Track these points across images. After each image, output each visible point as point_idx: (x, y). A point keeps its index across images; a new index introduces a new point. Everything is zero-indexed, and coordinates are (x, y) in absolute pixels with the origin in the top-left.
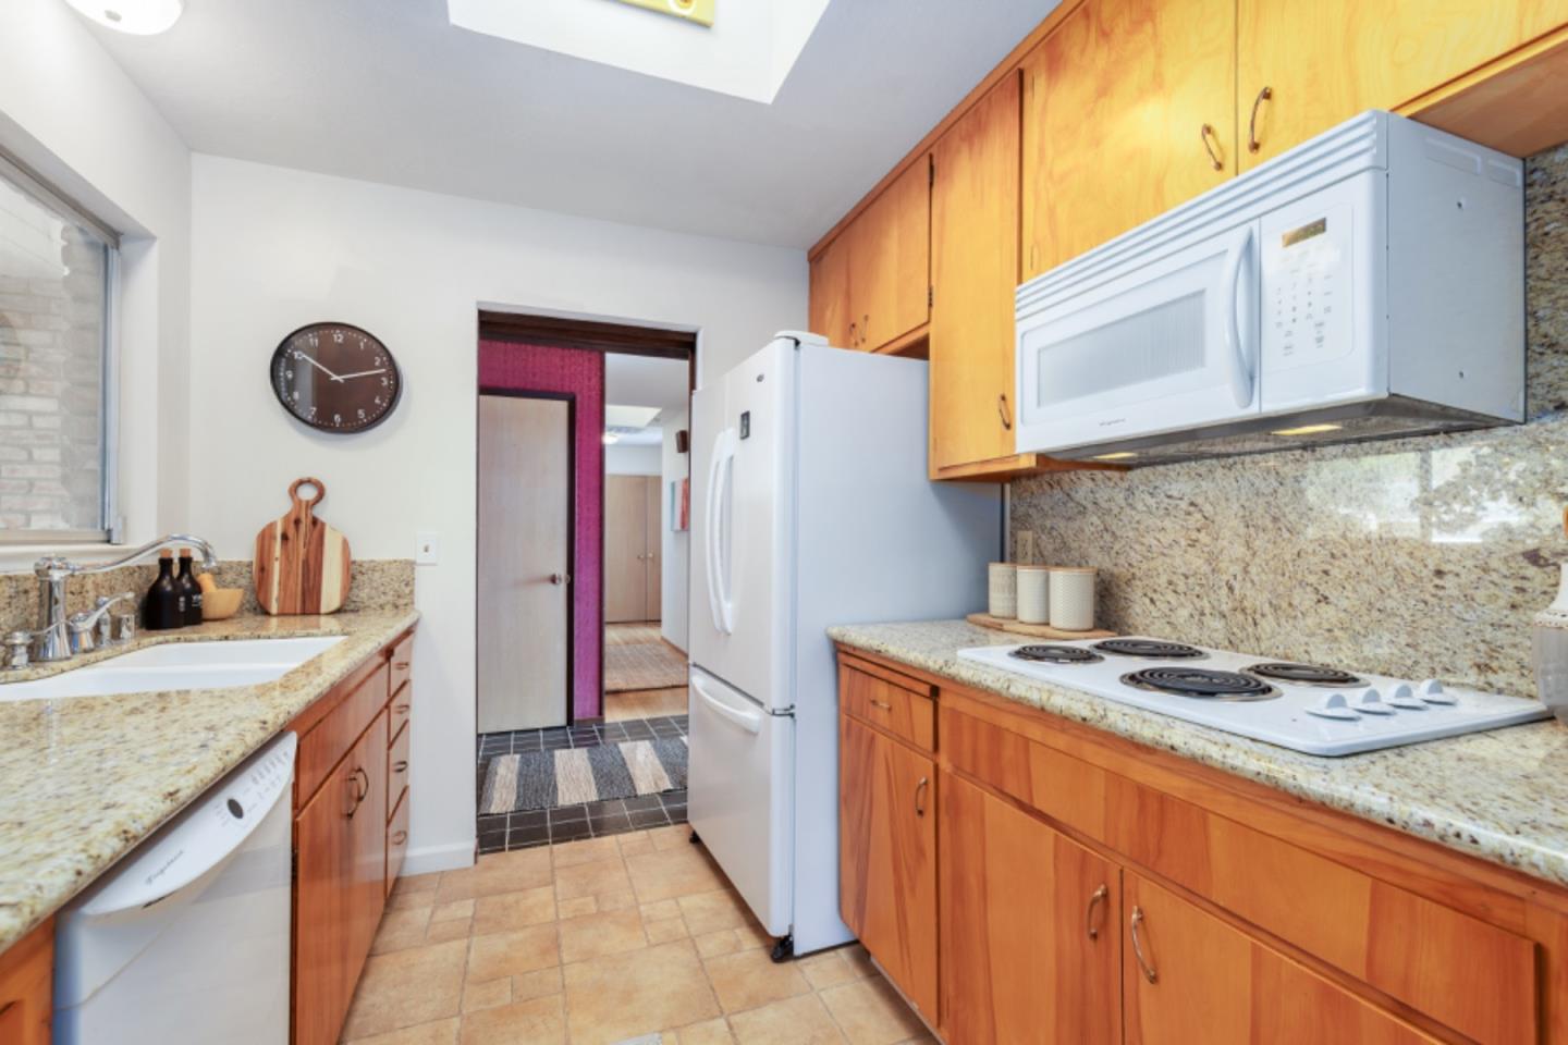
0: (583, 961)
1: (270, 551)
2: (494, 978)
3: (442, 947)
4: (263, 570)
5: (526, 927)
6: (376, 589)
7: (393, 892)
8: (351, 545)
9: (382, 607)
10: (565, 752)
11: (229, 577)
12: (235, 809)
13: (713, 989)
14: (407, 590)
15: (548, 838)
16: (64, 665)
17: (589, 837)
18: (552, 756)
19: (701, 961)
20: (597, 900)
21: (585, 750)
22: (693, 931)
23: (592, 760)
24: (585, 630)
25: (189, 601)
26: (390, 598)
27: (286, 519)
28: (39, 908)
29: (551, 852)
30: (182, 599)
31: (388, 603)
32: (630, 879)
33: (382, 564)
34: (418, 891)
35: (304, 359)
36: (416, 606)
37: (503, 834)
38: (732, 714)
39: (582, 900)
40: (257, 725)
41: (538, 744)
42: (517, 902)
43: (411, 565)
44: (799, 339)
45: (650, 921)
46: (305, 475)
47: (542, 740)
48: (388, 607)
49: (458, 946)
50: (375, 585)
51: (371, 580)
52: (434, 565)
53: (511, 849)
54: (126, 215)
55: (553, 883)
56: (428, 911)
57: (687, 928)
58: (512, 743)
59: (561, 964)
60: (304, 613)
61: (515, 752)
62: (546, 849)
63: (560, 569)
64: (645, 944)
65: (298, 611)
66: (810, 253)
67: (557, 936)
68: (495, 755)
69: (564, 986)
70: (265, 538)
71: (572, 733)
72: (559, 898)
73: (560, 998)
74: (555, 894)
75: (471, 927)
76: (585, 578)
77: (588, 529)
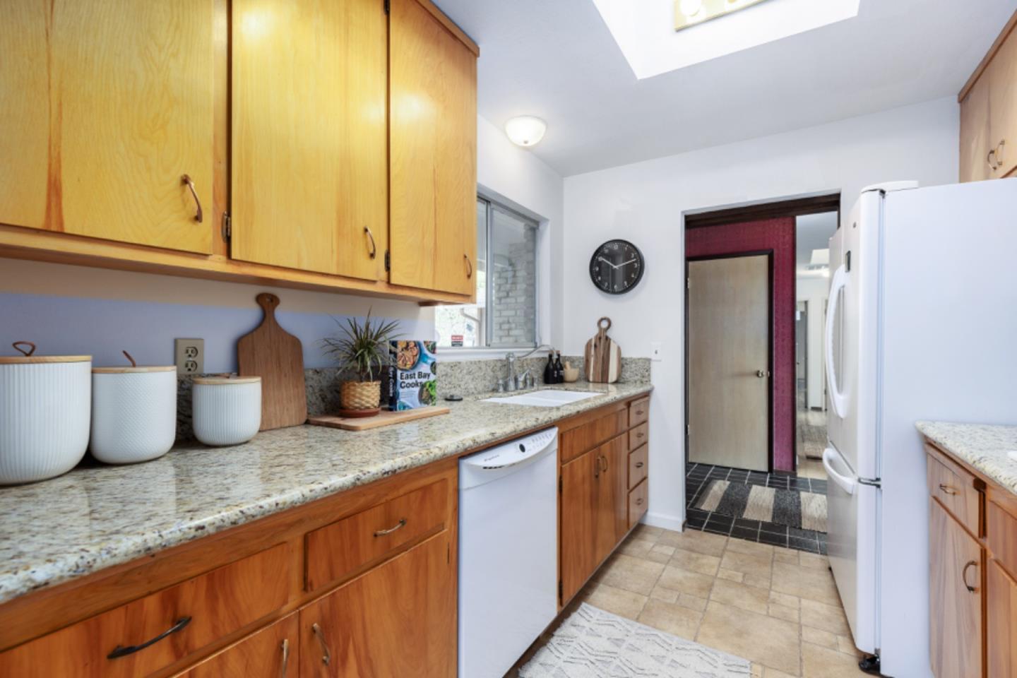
0: (721, 603)
1: (590, 353)
2: (671, 588)
3: (652, 563)
4: (587, 361)
5: (696, 572)
6: (633, 372)
7: (639, 529)
8: (622, 348)
9: (636, 382)
10: (759, 488)
11: (576, 363)
12: (522, 448)
13: (801, 660)
14: (647, 374)
15: (728, 532)
16: (512, 393)
17: (755, 541)
18: (750, 488)
19: (800, 641)
20: (744, 576)
21: (774, 490)
22: (803, 621)
23: (776, 497)
24: (781, 410)
25: (558, 373)
26: (639, 377)
27: (596, 337)
28: (446, 452)
29: (727, 541)
30: (556, 372)
31: (638, 380)
32: (772, 574)
33: (634, 359)
34: (651, 533)
35: (603, 261)
36: (651, 383)
37: (704, 522)
38: (835, 476)
39: (735, 573)
40: (534, 419)
41: (745, 479)
42: (698, 558)
43: (649, 360)
44: (884, 189)
45: (774, 602)
46: (603, 316)
47: (747, 477)
48: (638, 382)
49: (659, 566)
50: (632, 370)
51: (631, 368)
52: (660, 361)
53: (705, 531)
54: (538, 215)
55: (721, 557)
56: (652, 545)
57: (800, 618)
58: (729, 474)
59: (708, 599)
60: (602, 382)
61: (728, 480)
62: (726, 538)
63: (763, 367)
64: (765, 613)
65: (600, 381)
66: (959, 95)
67: (712, 585)
68: (716, 479)
69: (705, 610)
70: (588, 346)
71: (771, 478)
72: (722, 566)
73: (701, 615)
74: (720, 564)
75: (669, 560)
76: (781, 374)
77: (783, 340)
